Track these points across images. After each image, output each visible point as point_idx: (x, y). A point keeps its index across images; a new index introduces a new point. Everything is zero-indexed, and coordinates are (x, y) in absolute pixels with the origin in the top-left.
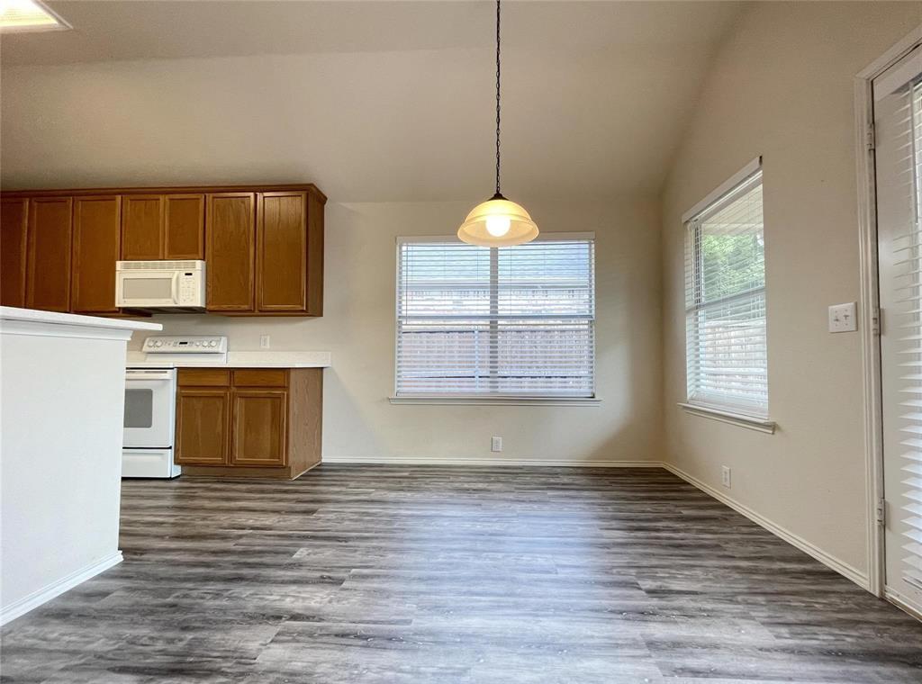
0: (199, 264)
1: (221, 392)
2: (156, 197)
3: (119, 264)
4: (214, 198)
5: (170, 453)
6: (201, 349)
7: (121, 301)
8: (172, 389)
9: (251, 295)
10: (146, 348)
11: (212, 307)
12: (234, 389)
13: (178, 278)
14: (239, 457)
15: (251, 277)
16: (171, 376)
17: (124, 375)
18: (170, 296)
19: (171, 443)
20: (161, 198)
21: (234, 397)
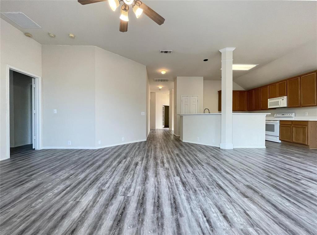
0: (285, 97)
1: (289, 126)
2: (275, 84)
3: (268, 99)
4: (289, 81)
5: (278, 138)
6: (287, 116)
7: (269, 107)
8: (279, 124)
9: (299, 102)
10: (275, 116)
11: (288, 107)
12: (293, 125)
13: (280, 101)
14: (294, 140)
15: (299, 98)
16: (278, 122)
17: (265, 121)
18: (279, 105)
19: (278, 135)
20: (277, 84)
21: (293, 127)
